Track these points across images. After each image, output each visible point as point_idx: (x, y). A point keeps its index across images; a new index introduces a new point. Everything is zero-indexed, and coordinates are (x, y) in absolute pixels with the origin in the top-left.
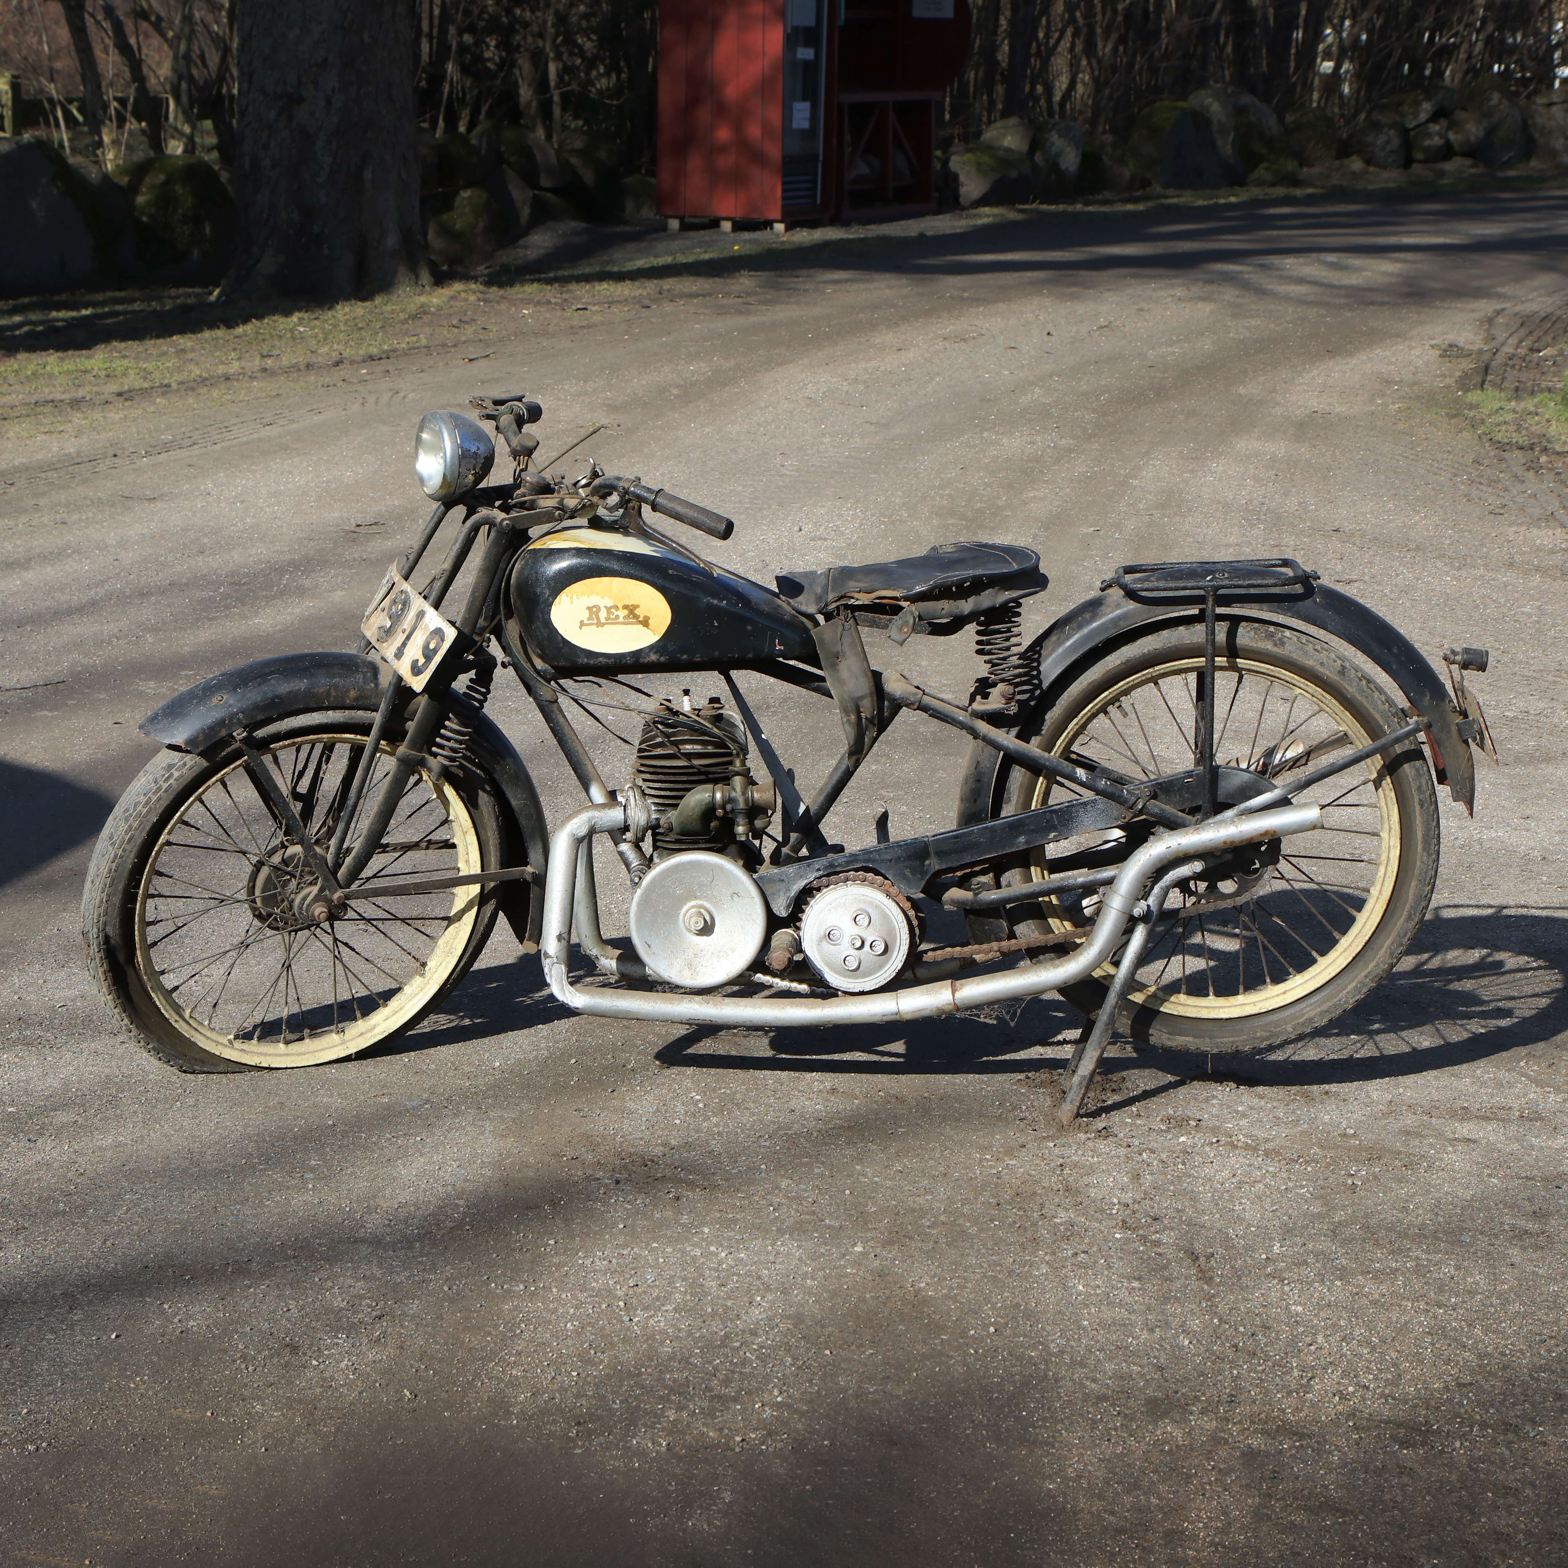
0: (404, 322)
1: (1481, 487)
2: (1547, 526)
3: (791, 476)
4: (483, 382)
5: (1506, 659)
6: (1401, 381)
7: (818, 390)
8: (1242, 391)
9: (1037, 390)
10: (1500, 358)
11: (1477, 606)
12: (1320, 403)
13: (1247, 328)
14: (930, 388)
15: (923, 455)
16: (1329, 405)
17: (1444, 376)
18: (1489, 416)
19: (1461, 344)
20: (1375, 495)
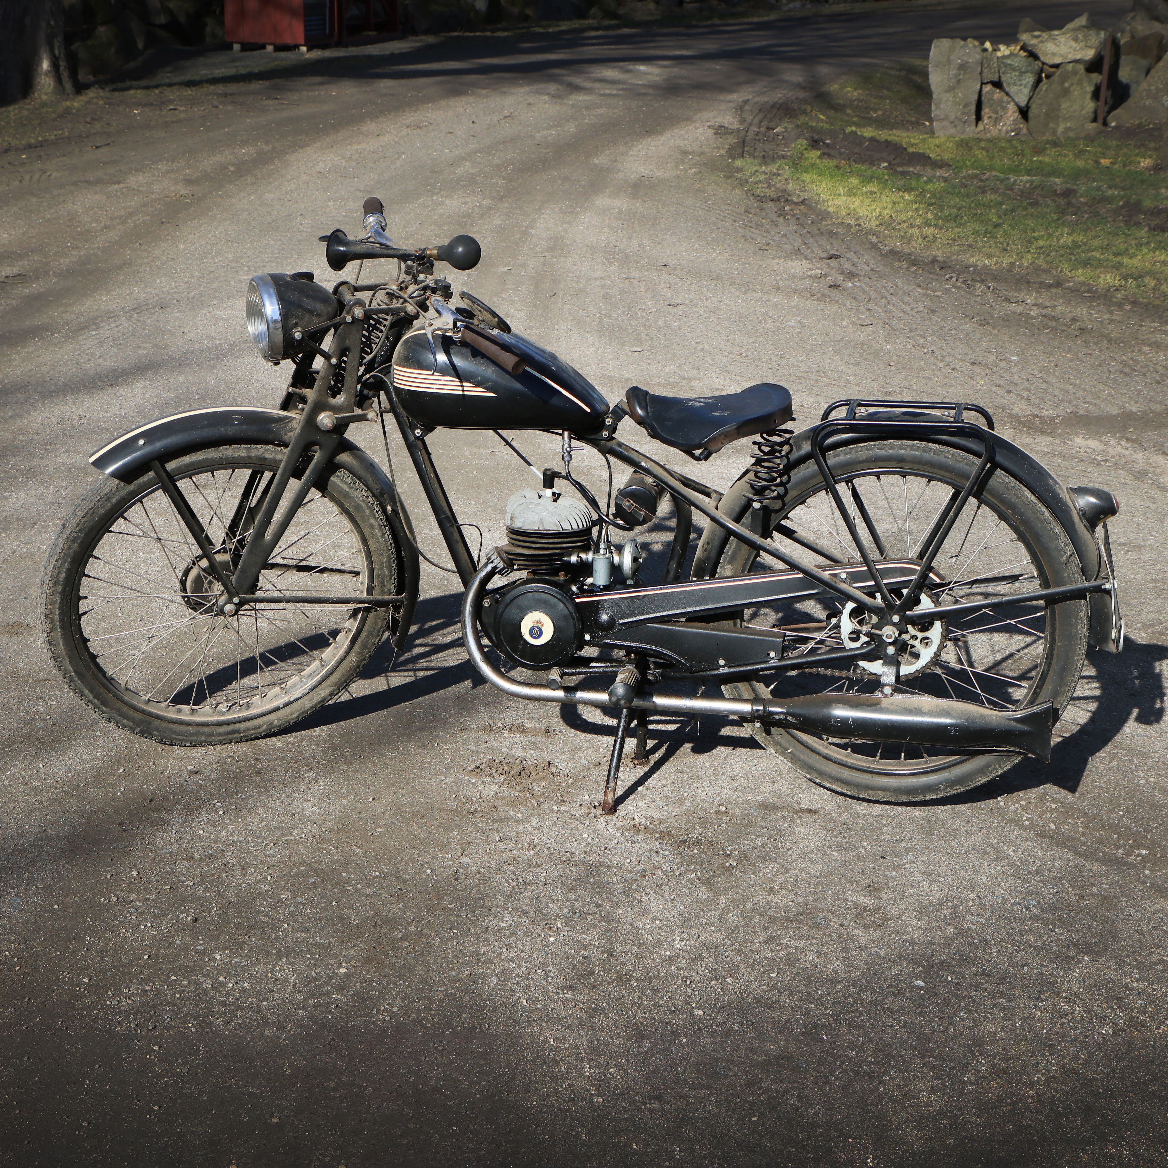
0: (55, 120)
1: (752, 230)
2: (797, 259)
3: (307, 232)
4: (104, 163)
5: (783, 363)
6: (693, 152)
7: (326, 166)
8: (596, 161)
9: (467, 163)
10: (751, 135)
11: (760, 322)
12: (645, 170)
13: (596, 116)
14: (398, 163)
15: (394, 214)
16: (651, 170)
17: (718, 148)
18: (750, 177)
19: (726, 125)
20: (686, 238)
